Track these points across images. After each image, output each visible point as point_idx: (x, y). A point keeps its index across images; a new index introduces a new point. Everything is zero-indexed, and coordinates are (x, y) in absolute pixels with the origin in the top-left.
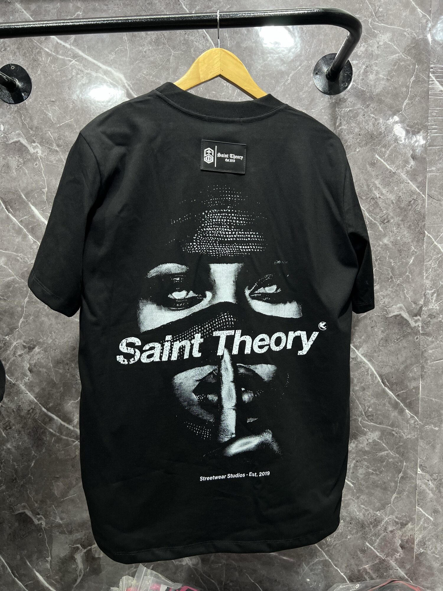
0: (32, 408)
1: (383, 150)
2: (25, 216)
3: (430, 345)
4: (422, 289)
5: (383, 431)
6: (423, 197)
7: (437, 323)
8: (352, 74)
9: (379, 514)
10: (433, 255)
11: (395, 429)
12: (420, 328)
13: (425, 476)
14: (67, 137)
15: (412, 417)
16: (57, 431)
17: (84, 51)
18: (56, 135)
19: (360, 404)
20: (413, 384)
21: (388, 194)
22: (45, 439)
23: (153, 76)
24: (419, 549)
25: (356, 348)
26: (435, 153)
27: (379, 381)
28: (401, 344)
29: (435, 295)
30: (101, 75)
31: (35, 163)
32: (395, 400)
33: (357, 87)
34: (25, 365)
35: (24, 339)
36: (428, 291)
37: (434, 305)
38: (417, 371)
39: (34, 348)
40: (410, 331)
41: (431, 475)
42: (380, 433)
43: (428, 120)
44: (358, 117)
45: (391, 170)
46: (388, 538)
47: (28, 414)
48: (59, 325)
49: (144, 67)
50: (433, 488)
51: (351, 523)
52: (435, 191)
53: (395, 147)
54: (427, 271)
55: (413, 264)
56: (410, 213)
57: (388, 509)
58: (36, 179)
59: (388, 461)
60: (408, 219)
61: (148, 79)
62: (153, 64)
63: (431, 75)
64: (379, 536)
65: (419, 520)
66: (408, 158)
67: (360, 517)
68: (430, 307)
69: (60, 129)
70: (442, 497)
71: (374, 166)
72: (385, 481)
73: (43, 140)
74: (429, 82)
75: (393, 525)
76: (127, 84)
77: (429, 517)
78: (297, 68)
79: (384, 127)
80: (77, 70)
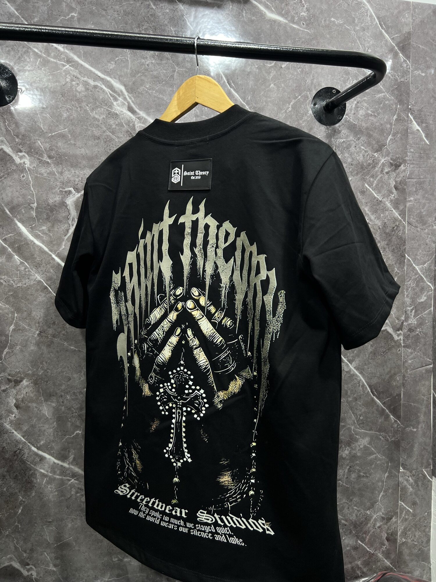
0: (18, 449)
1: (372, 179)
2: (10, 233)
3: (410, 356)
4: (404, 306)
5: (372, 437)
6: (403, 224)
7: (415, 336)
8: (345, 108)
9: (369, 513)
10: (412, 275)
11: (382, 434)
12: (402, 341)
13: (406, 474)
14: (60, 148)
15: (395, 421)
16: (49, 471)
17: (79, 57)
18: (48, 145)
19: (353, 413)
20: (396, 392)
21: (376, 221)
22: (35, 481)
23: (156, 91)
24: (402, 539)
25: (349, 362)
26: (413, 185)
27: (369, 391)
28: (386, 357)
29: (414, 311)
30: (99, 85)
31: (22, 175)
32: (382, 407)
33: (349, 120)
34: (10, 401)
35: (8, 372)
36: (408, 308)
37: (413, 320)
38: (399, 380)
39: (21, 381)
40: (393, 344)
41: (411, 472)
42: (369, 439)
43: (407, 155)
44: (350, 148)
45: (378, 198)
46: (376, 534)
47: (14, 456)
48: (51, 354)
49: (146, 80)
50: (412, 483)
52: (413, 219)
53: (381, 178)
54: (407, 290)
56: (394, 238)
57: (376, 506)
58: (23, 193)
59: (376, 463)
60: (392, 243)
61: (151, 93)
62: (157, 79)
63: (409, 115)
64: (369, 532)
65: (401, 513)
66: (392, 188)
67: (353, 518)
68: (410, 322)
69: (52, 139)
70: (419, 490)
71: (364, 194)
72: (374, 481)
73: (31, 149)
74: (408, 121)
75: (381, 521)
76: (129, 96)
77: (409, 509)
78: (297, 97)
79: (373, 159)
80: (72, 76)
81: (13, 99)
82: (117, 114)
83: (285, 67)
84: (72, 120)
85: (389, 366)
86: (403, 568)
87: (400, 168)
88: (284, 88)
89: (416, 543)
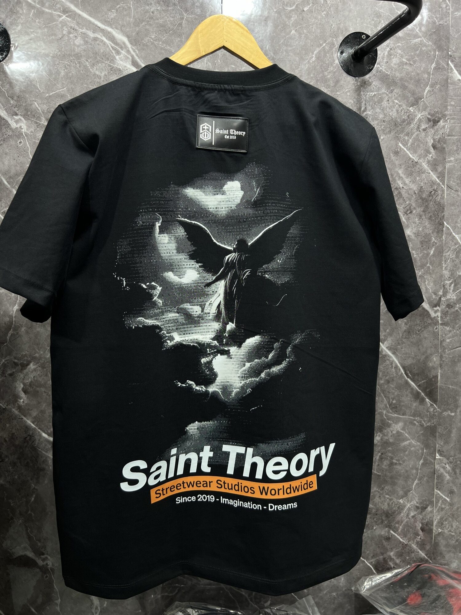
0: (28, 436)
1: (406, 138)
3: (448, 334)
4: (442, 280)
5: (405, 422)
6: (442, 187)
7: (454, 312)
8: (376, 55)
9: (402, 502)
10: (451, 246)
11: (416, 418)
12: (439, 318)
13: (442, 461)
15: (431, 405)
17: (76, 6)
18: (45, 107)
19: (385, 397)
20: (433, 373)
21: (411, 185)
22: (47, 468)
23: (163, 42)
24: (438, 530)
26: (454, 143)
27: (402, 373)
28: (422, 336)
29: (453, 285)
30: (99, 37)
31: (19, 141)
32: (417, 390)
33: (381, 70)
34: (17, 386)
35: (14, 355)
36: (446, 282)
37: (452, 295)
38: (436, 361)
39: (28, 364)
40: (430, 321)
41: (448, 459)
42: (403, 424)
43: (447, 109)
44: (382, 102)
45: (413, 159)
46: (410, 523)
47: (24, 442)
49: (152, 30)
50: (449, 471)
51: (376, 514)
52: (454, 182)
53: (417, 135)
54: (446, 261)
55: (433, 255)
56: (431, 204)
57: (410, 495)
59: (410, 450)
60: (429, 210)
61: (157, 45)
62: (163, 28)
63: (450, 62)
64: (402, 522)
65: (437, 502)
66: (429, 148)
67: (385, 507)
68: (448, 297)
69: (49, 100)
70: (457, 478)
71: (398, 155)
72: (407, 469)
73: (27, 112)
74: (448, 69)
75: (415, 511)
76: (132, 49)
77: (446, 498)
78: (321, 45)
79: (408, 114)
80: (69, 28)
81: (6, 56)
82: (120, 70)
83: (308, 10)
84: (70, 78)
85: (425, 346)
86: (439, 559)
87: (439, 123)
88: (306, 34)
89: (453, 534)
